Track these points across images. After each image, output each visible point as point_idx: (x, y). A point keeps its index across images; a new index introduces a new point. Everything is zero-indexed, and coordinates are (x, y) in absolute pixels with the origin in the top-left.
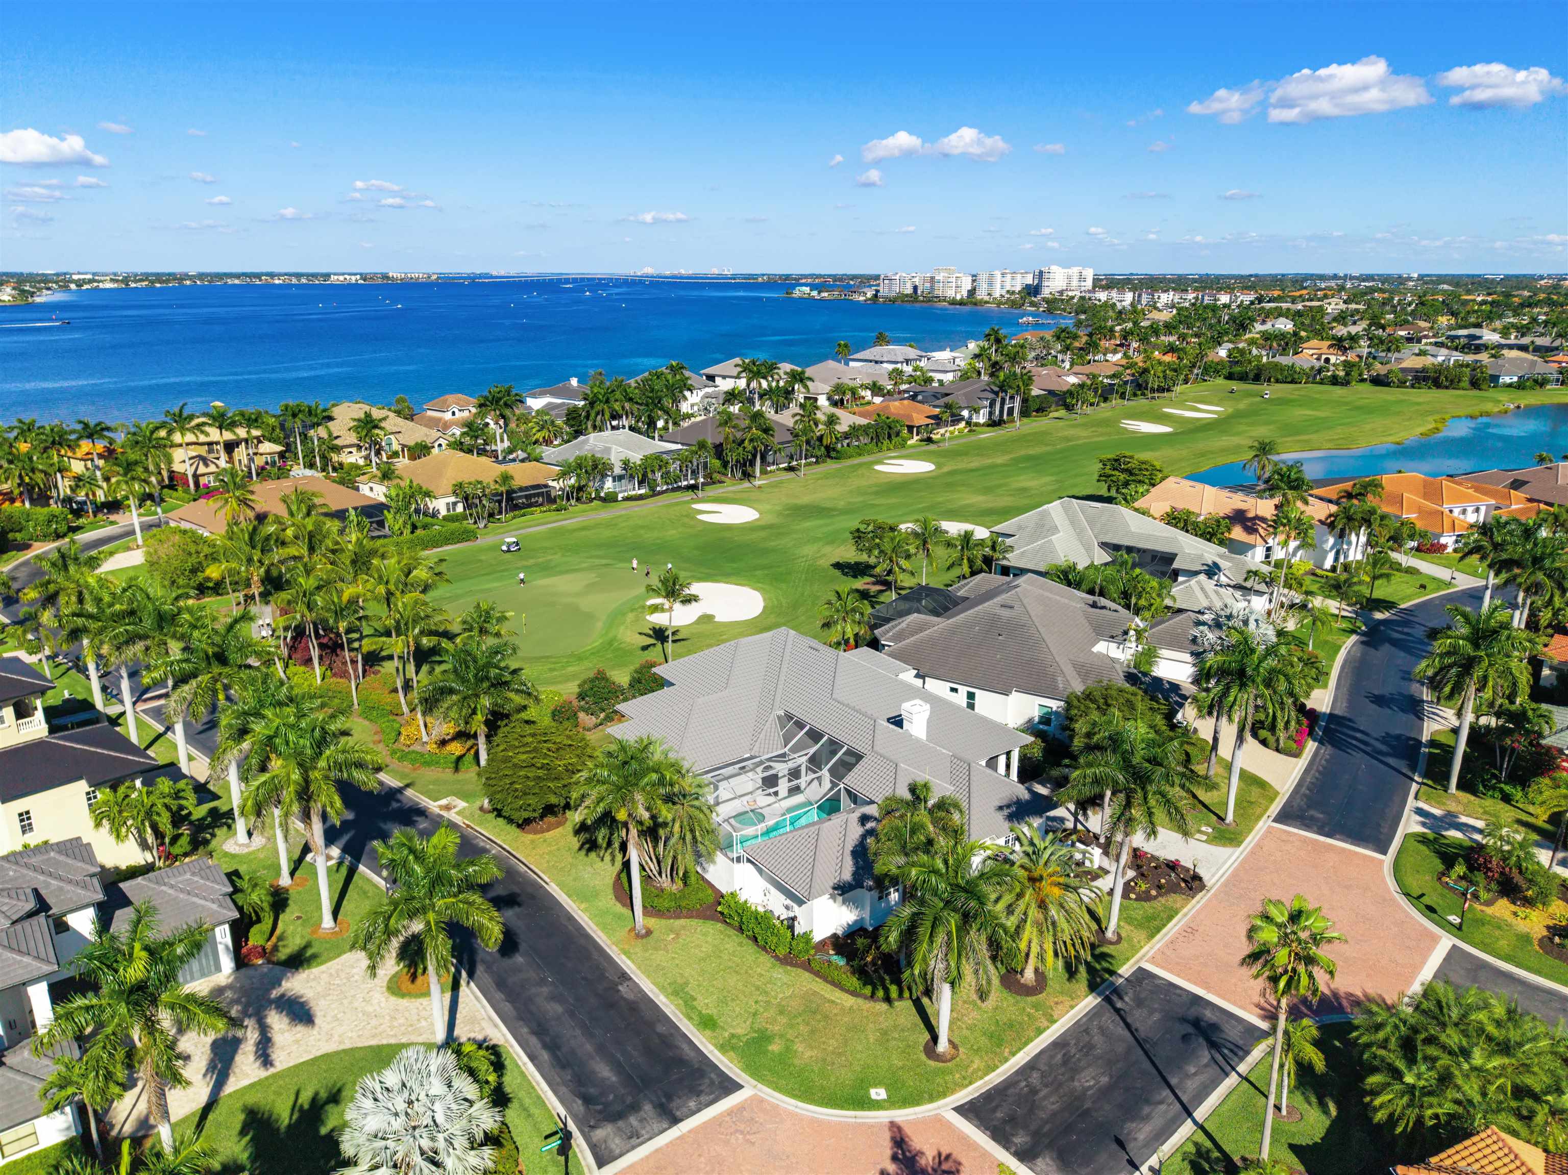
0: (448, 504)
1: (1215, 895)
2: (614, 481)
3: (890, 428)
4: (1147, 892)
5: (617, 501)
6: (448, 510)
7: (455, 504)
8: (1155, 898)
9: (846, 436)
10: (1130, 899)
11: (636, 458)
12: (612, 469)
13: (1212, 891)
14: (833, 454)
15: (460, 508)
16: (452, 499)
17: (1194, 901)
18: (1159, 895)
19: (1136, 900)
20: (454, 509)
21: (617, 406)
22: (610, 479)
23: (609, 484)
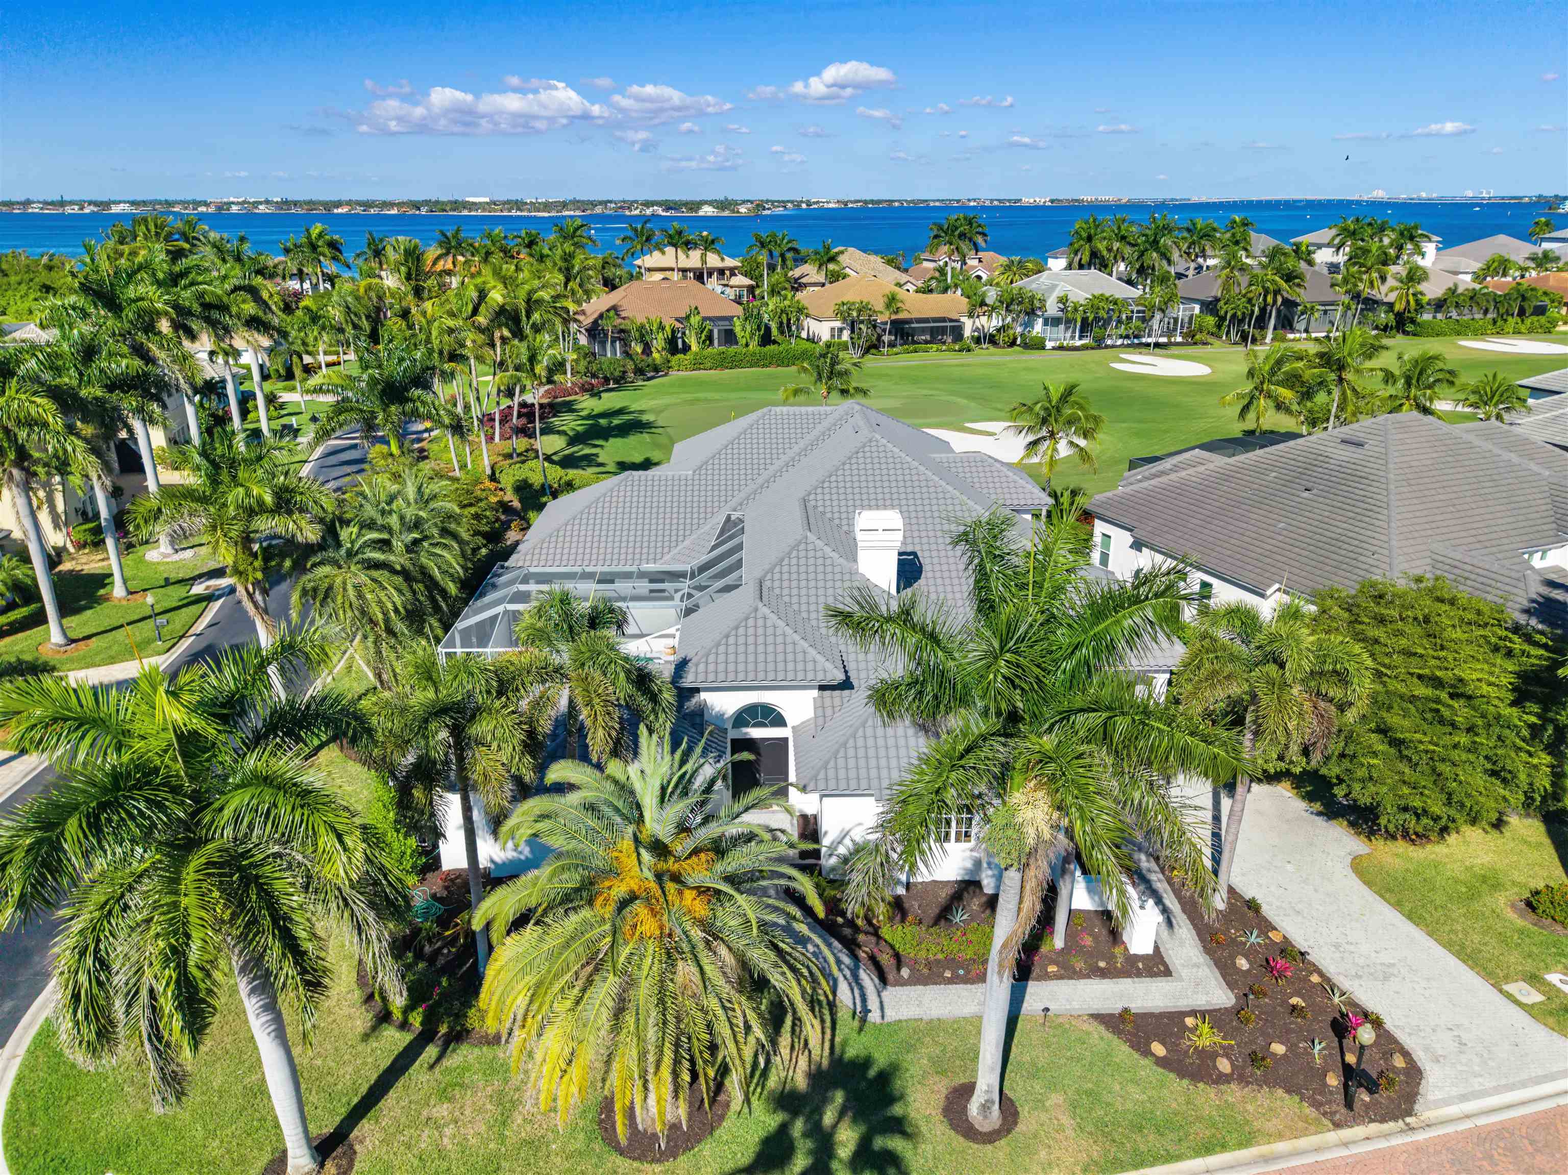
0: (833, 329)
1: (1418, 1148)
2: (1046, 323)
3: (1524, 298)
4: (1208, 1056)
5: (1043, 348)
6: (833, 336)
7: (841, 330)
8: (1222, 1079)
9: (1439, 305)
10: (1147, 1052)
11: (1079, 296)
12: (1042, 308)
13: (1420, 1136)
14: (1410, 328)
15: (846, 336)
16: (838, 324)
17: (1334, 1136)
18: (1239, 1077)
19: (1161, 1062)
20: (840, 336)
21: (1101, 246)
22: (1040, 321)
23: (1038, 327)
